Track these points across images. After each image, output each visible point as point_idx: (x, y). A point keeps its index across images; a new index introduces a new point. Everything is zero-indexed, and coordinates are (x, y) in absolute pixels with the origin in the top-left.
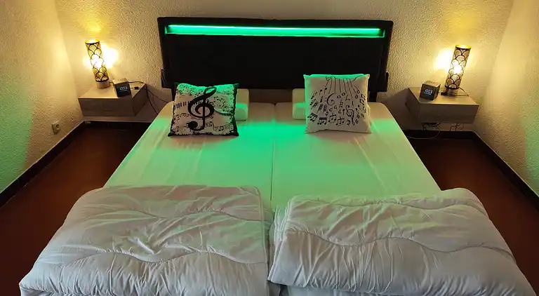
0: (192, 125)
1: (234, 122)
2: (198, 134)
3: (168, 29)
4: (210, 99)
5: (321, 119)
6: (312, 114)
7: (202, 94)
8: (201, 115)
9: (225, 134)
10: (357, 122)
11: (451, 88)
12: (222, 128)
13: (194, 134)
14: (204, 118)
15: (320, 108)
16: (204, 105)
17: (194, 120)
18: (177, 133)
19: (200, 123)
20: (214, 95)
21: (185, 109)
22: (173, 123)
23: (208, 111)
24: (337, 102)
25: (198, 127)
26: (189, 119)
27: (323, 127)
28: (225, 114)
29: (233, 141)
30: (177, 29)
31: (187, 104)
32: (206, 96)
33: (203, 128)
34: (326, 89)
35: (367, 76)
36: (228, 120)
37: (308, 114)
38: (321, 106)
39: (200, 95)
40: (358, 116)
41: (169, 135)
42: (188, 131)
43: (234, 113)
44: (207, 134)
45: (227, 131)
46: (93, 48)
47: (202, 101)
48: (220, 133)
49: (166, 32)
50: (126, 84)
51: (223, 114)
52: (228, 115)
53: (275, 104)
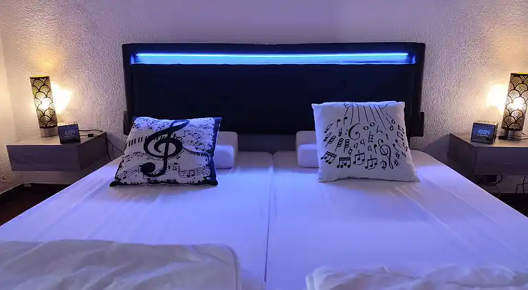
0: (147, 169)
1: (211, 165)
2: (156, 183)
3: (135, 57)
4: (178, 133)
5: (341, 159)
6: (328, 153)
7: (168, 126)
8: (162, 154)
9: (196, 182)
10: (396, 163)
11: (512, 129)
12: (192, 173)
13: (150, 182)
14: (165, 157)
15: (339, 145)
16: (168, 141)
17: (151, 161)
18: (123, 181)
19: (159, 165)
20: (185, 129)
21: (140, 147)
22: (120, 166)
23: (172, 148)
24: (365, 135)
25: (156, 171)
26: (144, 160)
27: (345, 172)
28: (198, 154)
29: (209, 191)
30: (146, 58)
31: (144, 139)
32: (171, 129)
33: (162, 172)
34: (346, 118)
35: (402, 104)
36: (203, 161)
37: (321, 154)
38: (341, 141)
39: (163, 128)
40: (398, 156)
41: (113, 184)
42: (140, 177)
43: (213, 155)
44: (169, 182)
45: (200, 178)
46: (38, 84)
47: (166, 135)
48: (190, 180)
49: (133, 62)
50: (75, 127)
51: (194, 153)
52: (203, 155)
53: (273, 154)
